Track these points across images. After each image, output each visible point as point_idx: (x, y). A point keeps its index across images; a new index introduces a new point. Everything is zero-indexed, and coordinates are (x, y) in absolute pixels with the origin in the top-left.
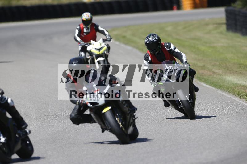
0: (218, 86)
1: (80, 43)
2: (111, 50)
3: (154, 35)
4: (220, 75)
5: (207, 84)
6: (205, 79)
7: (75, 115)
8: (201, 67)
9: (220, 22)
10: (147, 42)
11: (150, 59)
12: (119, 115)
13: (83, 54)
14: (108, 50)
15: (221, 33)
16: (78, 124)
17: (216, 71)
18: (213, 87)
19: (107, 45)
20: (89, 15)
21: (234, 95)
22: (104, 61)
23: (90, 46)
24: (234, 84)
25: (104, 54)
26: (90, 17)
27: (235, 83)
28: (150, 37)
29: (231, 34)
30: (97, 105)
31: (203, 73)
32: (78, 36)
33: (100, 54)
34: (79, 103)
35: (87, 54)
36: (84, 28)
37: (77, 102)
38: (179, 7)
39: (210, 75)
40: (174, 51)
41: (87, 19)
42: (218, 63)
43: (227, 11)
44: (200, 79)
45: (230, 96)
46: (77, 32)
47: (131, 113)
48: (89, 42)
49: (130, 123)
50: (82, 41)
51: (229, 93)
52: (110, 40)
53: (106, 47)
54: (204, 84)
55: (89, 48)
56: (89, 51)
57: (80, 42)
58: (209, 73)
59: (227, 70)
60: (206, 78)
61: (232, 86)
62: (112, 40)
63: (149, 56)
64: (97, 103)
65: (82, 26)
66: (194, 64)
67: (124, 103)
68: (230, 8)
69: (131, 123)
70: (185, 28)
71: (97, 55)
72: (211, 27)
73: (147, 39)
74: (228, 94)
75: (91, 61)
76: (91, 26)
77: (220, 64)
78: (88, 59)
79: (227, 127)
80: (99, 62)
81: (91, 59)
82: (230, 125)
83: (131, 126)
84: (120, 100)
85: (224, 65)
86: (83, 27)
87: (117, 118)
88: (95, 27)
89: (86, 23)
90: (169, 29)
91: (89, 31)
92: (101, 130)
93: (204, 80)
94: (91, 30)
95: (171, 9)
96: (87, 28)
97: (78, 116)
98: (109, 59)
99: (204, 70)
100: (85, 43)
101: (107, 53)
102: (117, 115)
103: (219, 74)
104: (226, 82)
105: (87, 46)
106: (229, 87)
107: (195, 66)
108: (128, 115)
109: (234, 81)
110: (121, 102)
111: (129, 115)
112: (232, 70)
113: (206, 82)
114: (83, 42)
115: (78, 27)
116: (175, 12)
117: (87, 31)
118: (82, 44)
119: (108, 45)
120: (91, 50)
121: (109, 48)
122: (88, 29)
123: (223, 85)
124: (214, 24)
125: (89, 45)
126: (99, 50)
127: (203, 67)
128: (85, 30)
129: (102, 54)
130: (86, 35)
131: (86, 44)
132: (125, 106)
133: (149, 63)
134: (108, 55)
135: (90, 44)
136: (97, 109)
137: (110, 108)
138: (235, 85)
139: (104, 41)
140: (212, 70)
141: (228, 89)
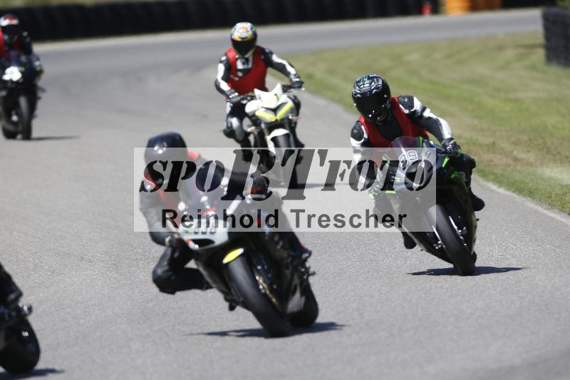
0: (526, 191)
1: (228, 97)
2: (302, 110)
3: (374, 77)
4: (532, 166)
5: (500, 187)
6: (496, 175)
7: (164, 272)
8: (487, 145)
9: (532, 42)
10: (356, 94)
11: (365, 136)
12: (263, 267)
13: (235, 122)
14: (295, 111)
15: (533, 68)
16: (173, 292)
17: (522, 156)
18: (514, 192)
19: (293, 97)
20: (249, 29)
21: (562, 211)
22: (287, 136)
23: (252, 101)
24: (562, 187)
25: (286, 121)
26: (250, 33)
27: (565, 183)
28: (364, 81)
29: (555, 70)
30: (211, 246)
31: (491, 161)
32: (223, 79)
33: (277, 120)
34: (170, 241)
35: (247, 121)
36: (237, 59)
37: (167, 240)
38: (436, 9)
39: (509, 166)
40: (421, 116)
41: (243, 38)
42: (526, 138)
43: (546, 18)
44: (484, 175)
45: (552, 215)
46: (221, 69)
47: (295, 263)
48: (250, 94)
49: (293, 287)
50: (233, 91)
51: (552, 206)
52: (300, 87)
53: (290, 104)
54: (494, 187)
55: (250, 107)
56: (250, 114)
57: (228, 93)
58: (504, 160)
59: (548, 152)
60: (499, 171)
61: (558, 191)
62: (304, 85)
63: (363, 127)
64: (209, 242)
65: (233, 54)
66: (471, 139)
67: (276, 238)
68: (554, 10)
69: (296, 286)
70: (449, 56)
71: (271, 123)
72: (510, 54)
73: (357, 88)
74: (548, 209)
75: (255, 138)
76: (254, 54)
77: (530, 140)
78: (248, 134)
79: (545, 287)
80: (274, 139)
81: (256, 133)
82: (553, 281)
83: (294, 293)
84: (264, 232)
85: (541, 141)
86: (234, 57)
87: (260, 275)
88: (263, 57)
89: (242, 46)
90: (414, 57)
91: (250, 66)
92: (226, 305)
93: (492, 177)
94: (253, 64)
95: (418, 11)
96: (243, 60)
97: (170, 273)
98: (299, 131)
99: (494, 153)
100: (242, 97)
101: (294, 118)
102: (259, 267)
103: (530, 164)
104: (545, 181)
105: (244, 102)
106: (551, 193)
107: (474, 144)
108: (287, 268)
109: (562, 179)
110: (267, 238)
111: (291, 268)
112: (559, 153)
113: (499, 180)
114: (237, 94)
115: (224, 58)
116: (427, 19)
117: (246, 67)
118: (233, 98)
119: (295, 97)
120: (255, 111)
121: (297, 105)
122: (247, 61)
123: (537, 189)
124: (517, 46)
125: (249, 101)
126: (275, 111)
127: (492, 147)
128: (240, 65)
129: (282, 120)
130: (244, 75)
131: (243, 99)
132: (279, 247)
133: (363, 145)
134: (296, 123)
135: (253, 98)
136: (212, 254)
137: (240, 251)
138: (565, 188)
139: (286, 89)
140: (512, 152)
141: (550, 197)
